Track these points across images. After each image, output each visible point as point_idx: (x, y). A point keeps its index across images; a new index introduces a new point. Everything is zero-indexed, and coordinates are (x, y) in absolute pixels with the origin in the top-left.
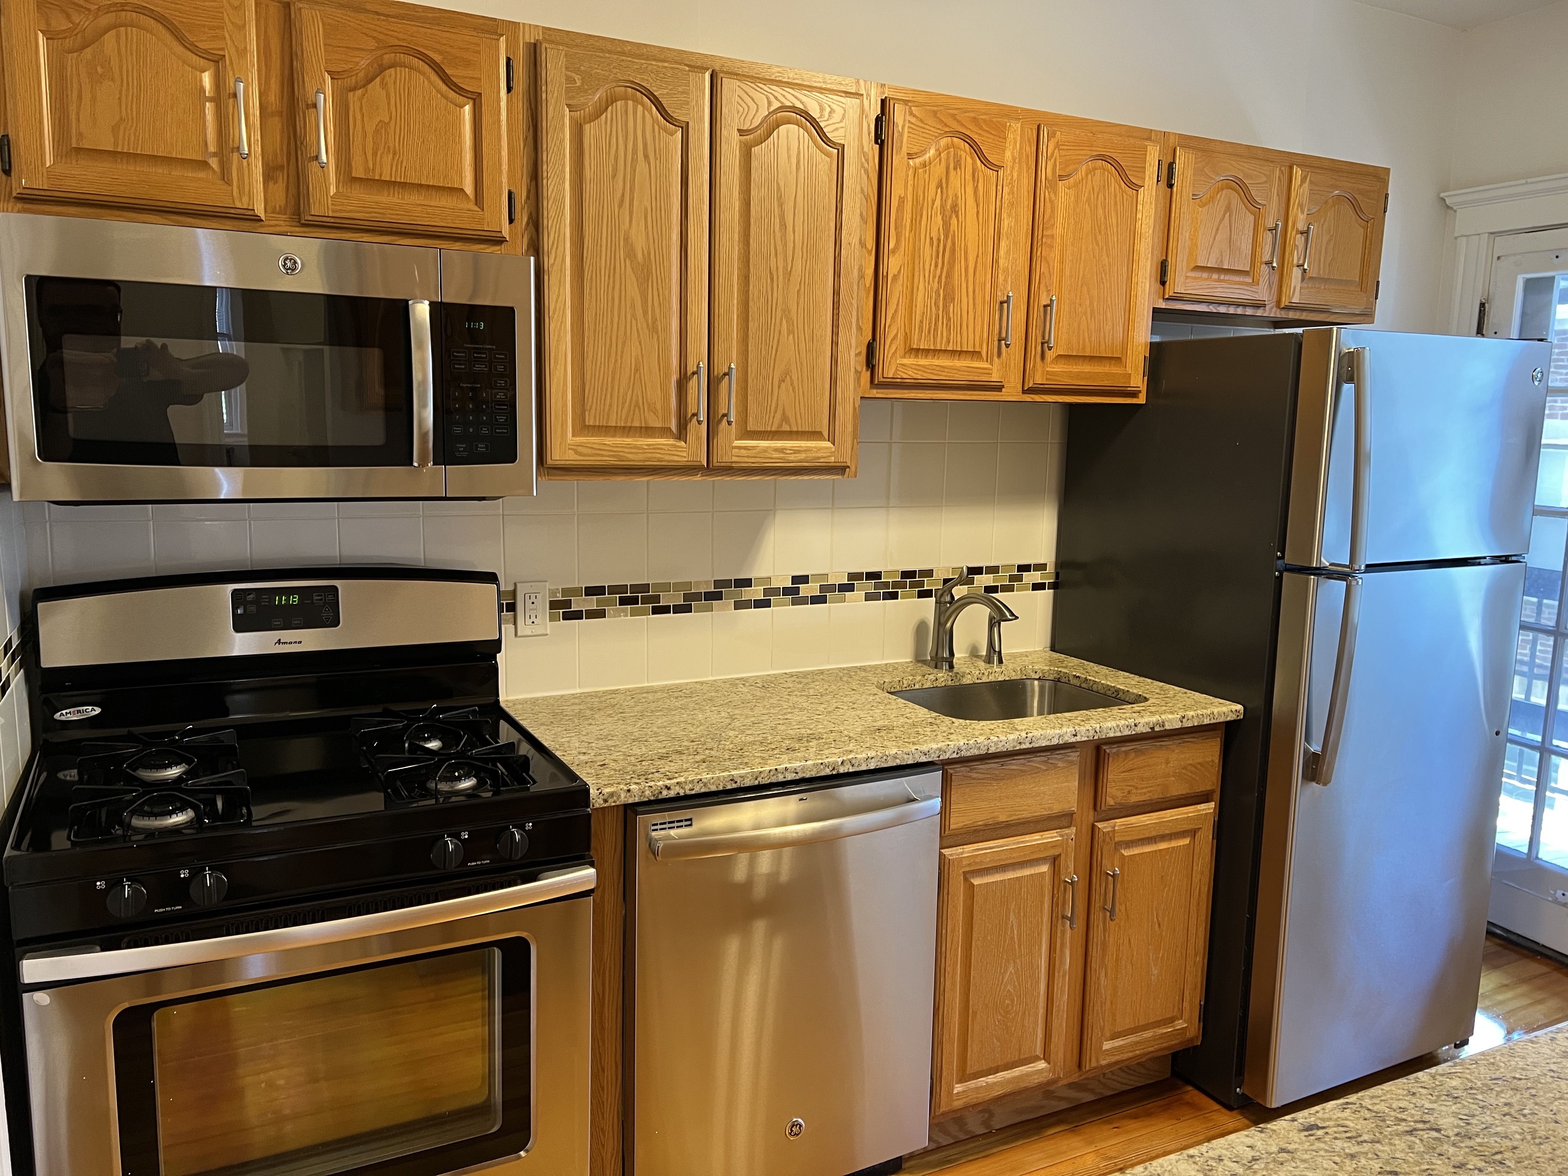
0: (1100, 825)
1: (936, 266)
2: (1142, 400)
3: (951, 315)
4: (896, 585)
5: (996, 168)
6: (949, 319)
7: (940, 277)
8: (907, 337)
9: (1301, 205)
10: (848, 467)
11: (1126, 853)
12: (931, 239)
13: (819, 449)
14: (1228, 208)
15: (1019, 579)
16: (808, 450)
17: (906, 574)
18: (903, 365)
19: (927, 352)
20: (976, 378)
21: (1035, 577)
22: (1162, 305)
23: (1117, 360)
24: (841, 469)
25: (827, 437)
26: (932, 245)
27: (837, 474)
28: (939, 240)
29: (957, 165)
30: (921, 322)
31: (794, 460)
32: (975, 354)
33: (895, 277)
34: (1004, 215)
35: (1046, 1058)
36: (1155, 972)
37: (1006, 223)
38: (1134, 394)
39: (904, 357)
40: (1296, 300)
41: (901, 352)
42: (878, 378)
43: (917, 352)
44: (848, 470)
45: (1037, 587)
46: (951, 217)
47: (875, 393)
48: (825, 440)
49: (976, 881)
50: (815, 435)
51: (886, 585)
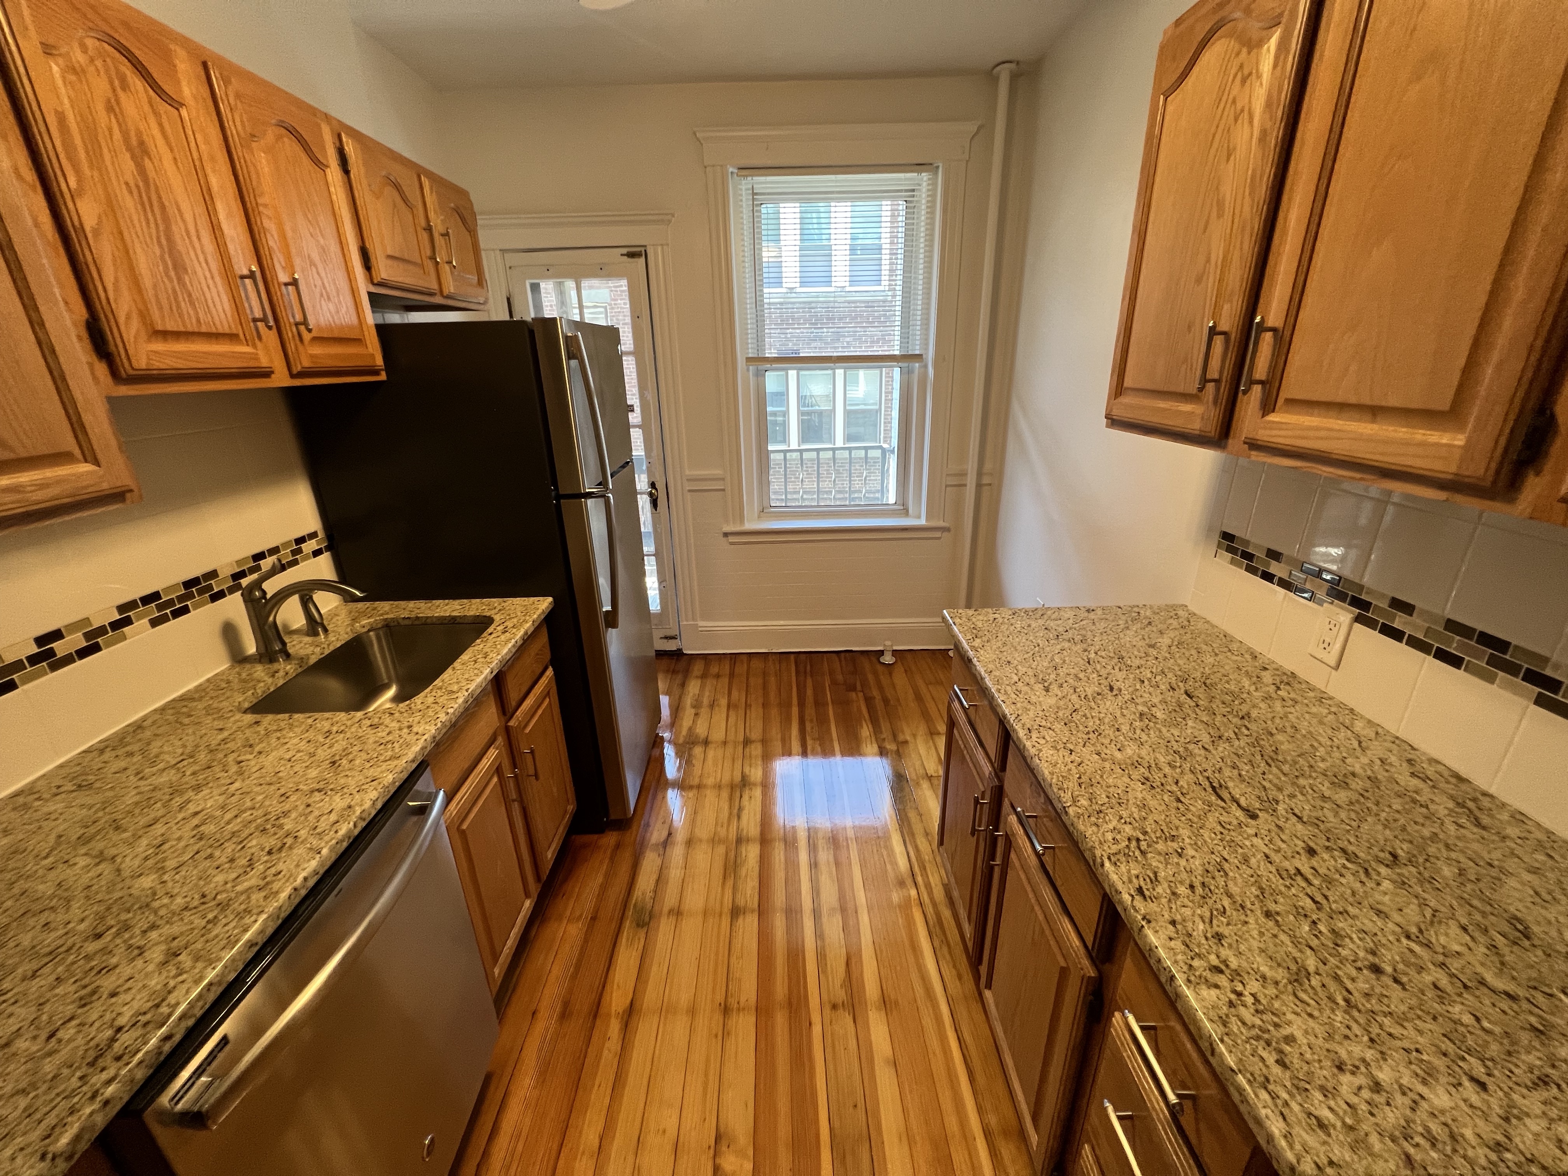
0: (511, 723)
1: (148, 223)
2: (383, 377)
3: (190, 288)
4: (181, 599)
5: (176, 104)
6: (190, 295)
7: (158, 238)
8: (144, 315)
9: (435, 212)
10: (131, 491)
11: (527, 731)
12: (127, 184)
13: (79, 476)
14: (395, 206)
15: (300, 551)
16: (59, 481)
17: (189, 584)
18: (156, 352)
19: (177, 335)
20: (245, 365)
21: (310, 546)
22: (373, 289)
23: (358, 341)
24: (118, 496)
25: (80, 456)
26: (131, 192)
27: (116, 502)
28: (138, 186)
29: (125, 86)
30: (156, 296)
31: (40, 498)
32: (232, 337)
33: (96, 232)
34: (209, 171)
35: (527, 895)
36: (555, 790)
37: (214, 181)
38: (376, 373)
39: (149, 340)
40: (452, 290)
41: (143, 335)
42: (125, 369)
43: (165, 335)
44: (128, 495)
45: (317, 553)
46: (142, 159)
47: (124, 390)
48: (78, 461)
49: (464, 827)
50: (60, 458)
51: (170, 602)
